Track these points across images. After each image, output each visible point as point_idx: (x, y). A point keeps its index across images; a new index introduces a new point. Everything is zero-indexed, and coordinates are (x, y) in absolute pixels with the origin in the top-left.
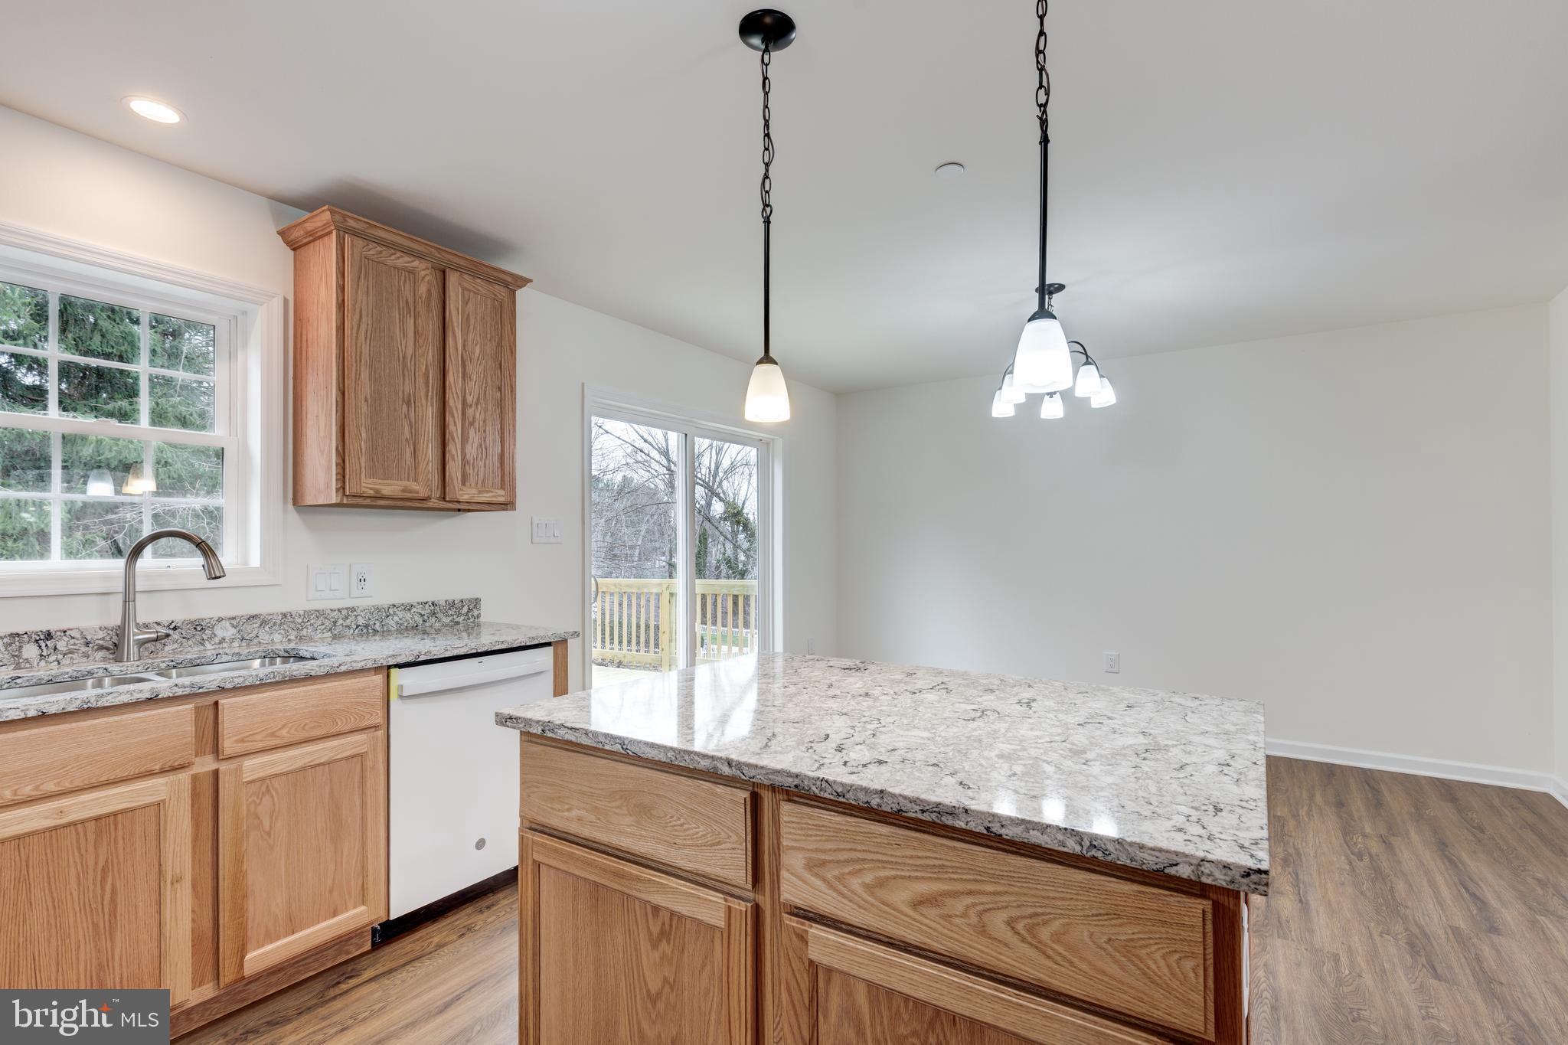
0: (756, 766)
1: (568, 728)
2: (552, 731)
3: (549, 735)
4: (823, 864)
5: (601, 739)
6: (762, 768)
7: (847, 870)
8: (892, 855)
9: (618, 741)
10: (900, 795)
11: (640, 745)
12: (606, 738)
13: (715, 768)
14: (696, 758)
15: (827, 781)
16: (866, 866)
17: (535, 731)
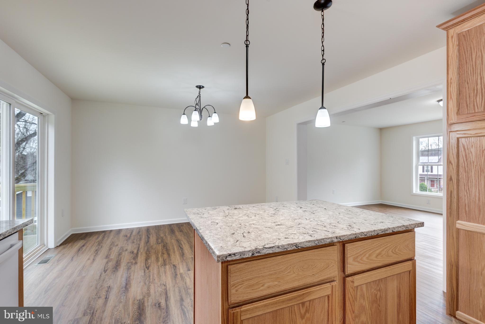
0: (345, 235)
1: (268, 248)
2: (259, 252)
3: (256, 255)
4: (357, 257)
5: (286, 247)
6: (346, 235)
7: (363, 256)
8: (372, 247)
9: (294, 245)
10: (378, 230)
11: (304, 243)
12: (288, 246)
13: (332, 241)
14: (326, 240)
15: (363, 233)
16: (367, 253)
17: (248, 256)
